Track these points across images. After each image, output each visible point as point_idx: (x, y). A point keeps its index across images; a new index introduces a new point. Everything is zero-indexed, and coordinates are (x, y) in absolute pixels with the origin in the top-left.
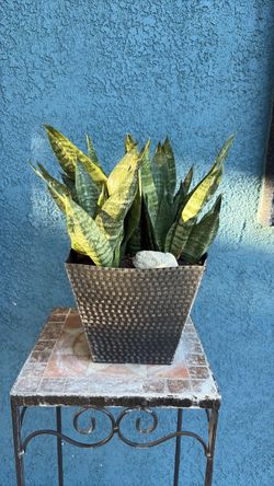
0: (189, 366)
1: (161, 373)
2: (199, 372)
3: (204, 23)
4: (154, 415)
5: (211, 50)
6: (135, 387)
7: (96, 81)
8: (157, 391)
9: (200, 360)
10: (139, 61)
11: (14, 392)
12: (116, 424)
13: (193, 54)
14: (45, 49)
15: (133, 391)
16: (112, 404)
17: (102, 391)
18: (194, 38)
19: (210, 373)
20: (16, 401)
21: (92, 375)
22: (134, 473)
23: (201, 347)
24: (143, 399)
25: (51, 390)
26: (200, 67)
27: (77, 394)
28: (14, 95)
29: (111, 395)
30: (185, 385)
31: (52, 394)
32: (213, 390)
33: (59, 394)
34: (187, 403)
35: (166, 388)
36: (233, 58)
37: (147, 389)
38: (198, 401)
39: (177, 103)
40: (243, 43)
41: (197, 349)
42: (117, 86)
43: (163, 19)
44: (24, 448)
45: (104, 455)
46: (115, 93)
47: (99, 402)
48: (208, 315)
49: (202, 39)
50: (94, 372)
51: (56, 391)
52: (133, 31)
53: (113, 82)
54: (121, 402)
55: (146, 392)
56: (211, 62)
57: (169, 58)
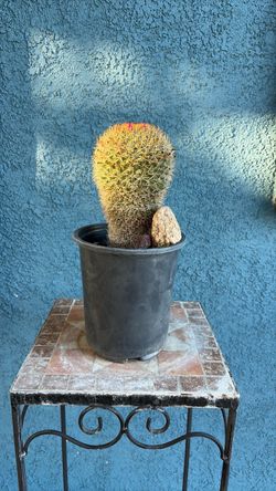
0: (203, 361)
1: (175, 369)
2: (214, 368)
4: (166, 414)
5: (225, 22)
6: (146, 384)
8: (170, 389)
9: (215, 355)
10: (147, 34)
11: (14, 390)
13: (206, 27)
14: (46, 21)
15: (144, 389)
16: (121, 403)
17: (109, 389)
18: (207, 9)
19: (227, 370)
20: (17, 399)
21: (98, 371)
22: (140, 471)
23: (215, 341)
24: (154, 398)
25: (54, 388)
26: (213, 40)
27: (82, 392)
28: (13, 72)
29: (120, 393)
30: (199, 382)
31: (56, 392)
32: (230, 388)
33: (63, 392)
34: (202, 402)
35: (179, 386)
36: (248, 31)
37: (158, 386)
38: (214, 399)
40: (259, 14)
41: (211, 343)
44: (25, 449)
47: (106, 401)
48: (219, 308)
49: (215, 11)
50: (101, 367)
51: (60, 388)
54: (130, 400)
55: (158, 389)
56: (224, 35)
57: (180, 30)
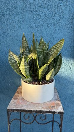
0: (55, 102)
1: (48, 104)
2: (58, 104)
3: (60, 10)
4: (45, 115)
5: (62, 17)
6: (40, 108)
7: (31, 26)
8: (46, 109)
9: (58, 101)
10: (43, 20)
11: (8, 108)
12: (35, 118)
13: (57, 18)
14: (19, 18)
16: (34, 112)
17: (31, 109)
18: (58, 14)
19: (61, 104)
20: (9, 110)
23: (59, 97)
24: (42, 111)
25: (18, 108)
26: (59, 21)
27: (24, 109)
28: (10, 30)
29: (34, 109)
30: (54, 108)
31: (18, 109)
32: (62, 109)
33: (20, 109)
34: (54, 112)
35: (49, 108)
36: (68, 19)
37: (43, 108)
38: (57, 112)
39: (53, 31)
40: (71, 15)
42: (37, 27)
43: (49, 9)
44: (10, 123)
45: (33, 127)
46: (36, 29)
47: (30, 111)
49: (60, 14)
52: (41, 12)
53: (36, 26)
54: (36, 111)
55: (43, 109)
56: (62, 20)
57: (51, 19)
